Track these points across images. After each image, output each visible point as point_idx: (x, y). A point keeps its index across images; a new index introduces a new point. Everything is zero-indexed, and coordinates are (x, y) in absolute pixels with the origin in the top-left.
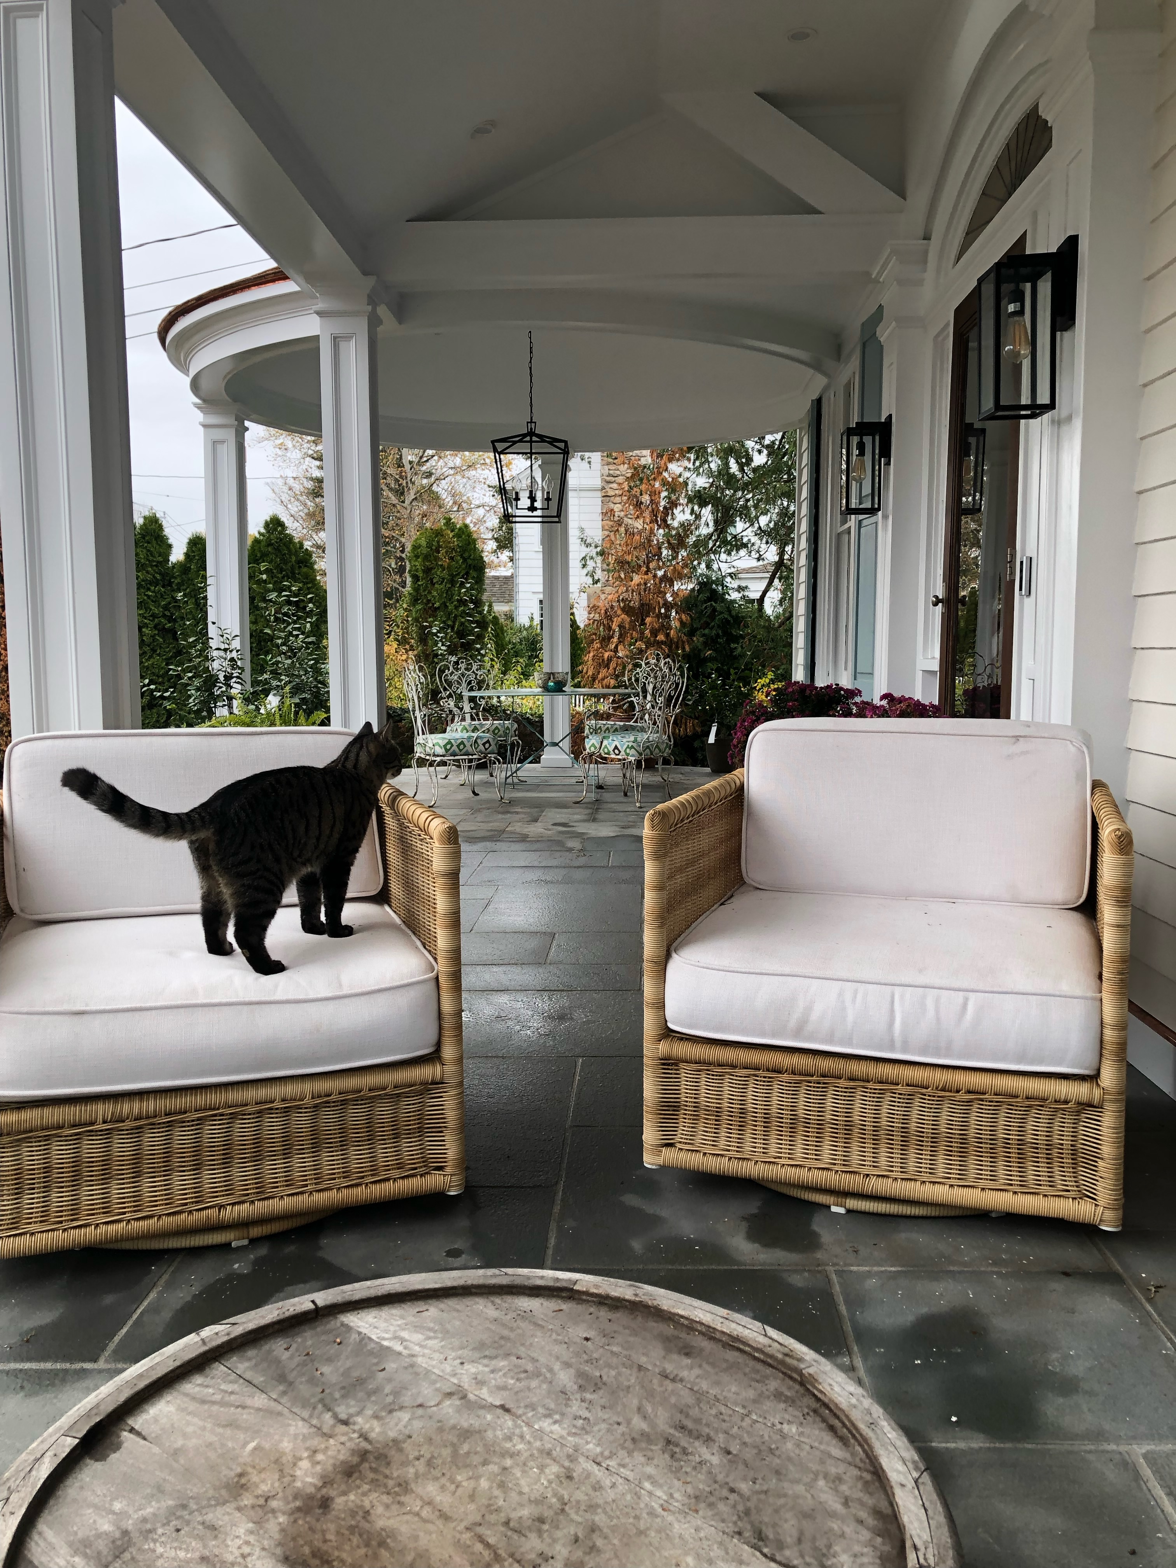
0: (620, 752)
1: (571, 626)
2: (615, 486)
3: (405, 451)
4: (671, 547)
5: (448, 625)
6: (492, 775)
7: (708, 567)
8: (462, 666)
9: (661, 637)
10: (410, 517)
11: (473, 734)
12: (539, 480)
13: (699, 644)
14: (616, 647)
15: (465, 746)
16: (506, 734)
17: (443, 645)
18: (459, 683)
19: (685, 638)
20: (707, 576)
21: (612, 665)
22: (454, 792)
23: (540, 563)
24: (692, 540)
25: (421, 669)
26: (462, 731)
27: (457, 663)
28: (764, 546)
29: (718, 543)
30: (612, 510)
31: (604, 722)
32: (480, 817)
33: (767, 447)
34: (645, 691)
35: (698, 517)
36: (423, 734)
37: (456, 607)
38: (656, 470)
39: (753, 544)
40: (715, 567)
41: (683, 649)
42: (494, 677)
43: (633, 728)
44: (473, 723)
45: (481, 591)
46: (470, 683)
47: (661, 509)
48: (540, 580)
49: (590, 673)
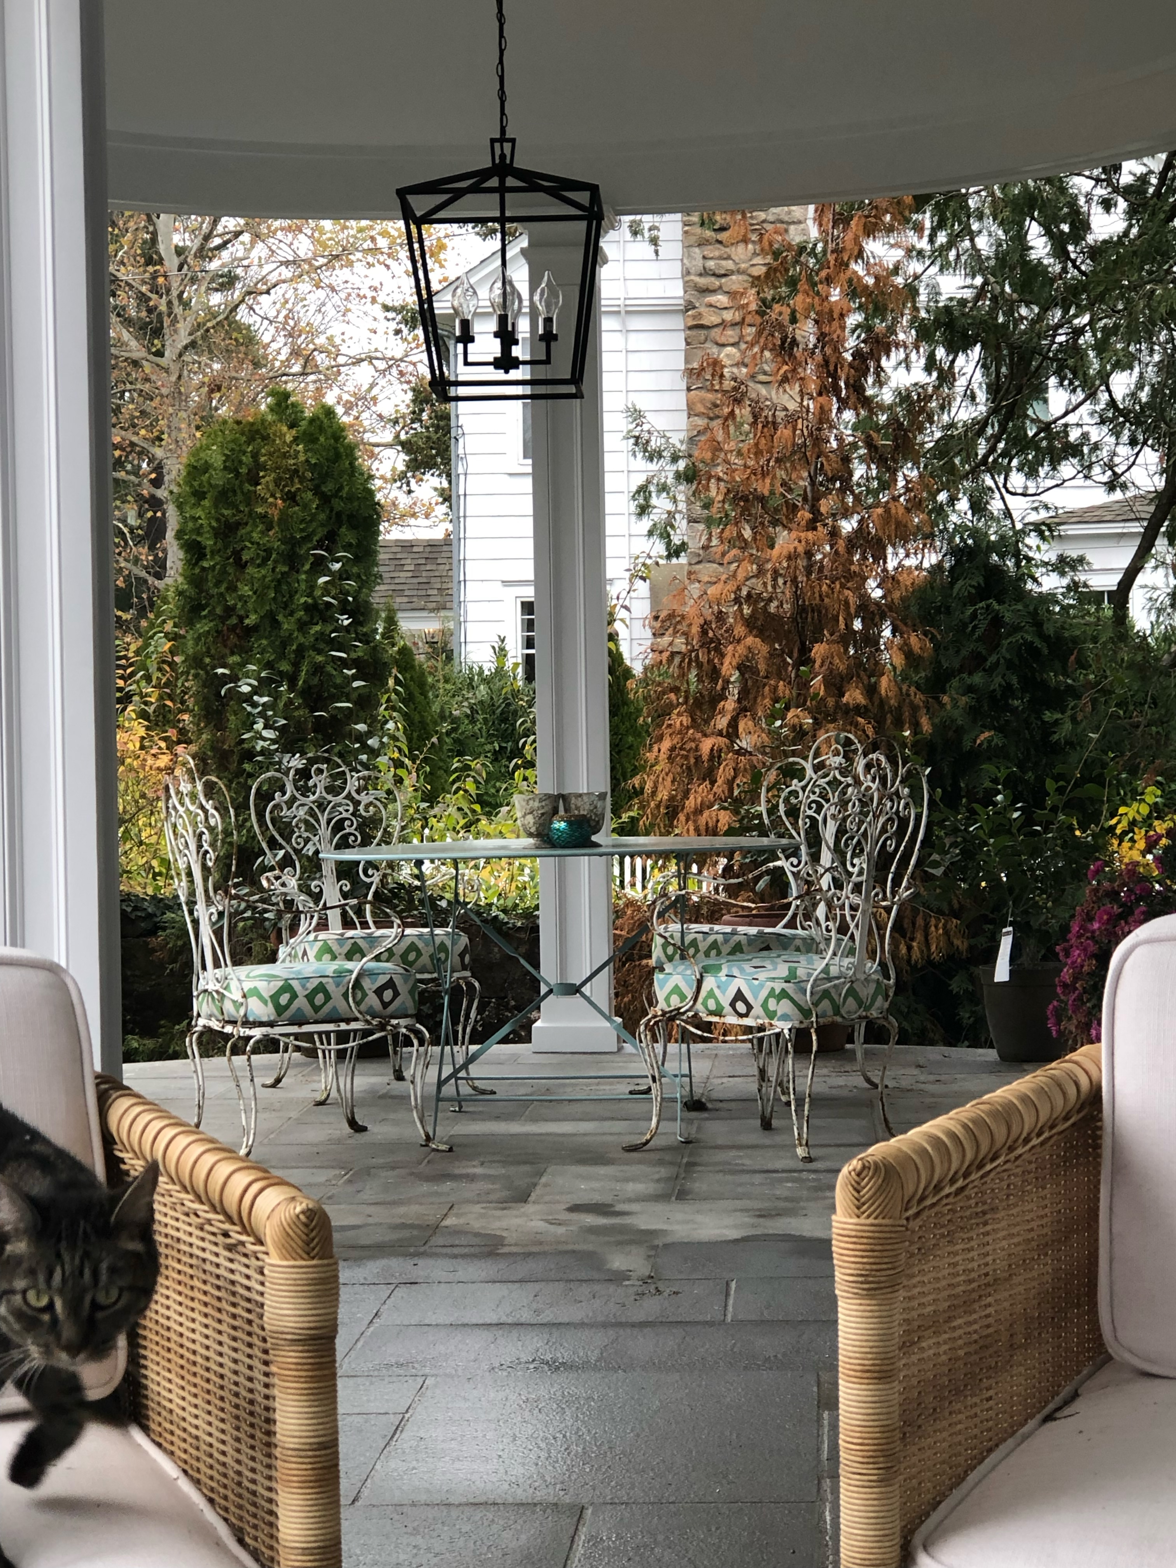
0: (749, 1007)
1: (611, 671)
2: (721, 299)
3: (164, 221)
4: (875, 455)
5: (281, 673)
6: (399, 1077)
7: (978, 507)
8: (319, 781)
9: (854, 696)
10: (178, 396)
11: (349, 965)
12: (523, 288)
13: (956, 713)
14: (733, 724)
15: (328, 997)
16: (437, 964)
17: (266, 727)
18: (310, 828)
19: (919, 698)
20: (975, 533)
21: (723, 773)
22: (300, 1122)
23: (527, 505)
24: (931, 436)
25: (210, 790)
26: (319, 958)
27: (304, 774)
28: (1124, 451)
29: (1001, 445)
30: (716, 364)
31: (705, 928)
32: (371, 1190)
33: (1127, 192)
34: (814, 841)
35: (947, 377)
36: (217, 965)
37: (303, 626)
38: (831, 258)
39: (1096, 447)
40: (996, 506)
41: (916, 727)
42: (406, 807)
43: (783, 943)
44: (350, 933)
45: (368, 580)
46: (339, 826)
47: (848, 356)
48: (527, 548)
49: (663, 794)
